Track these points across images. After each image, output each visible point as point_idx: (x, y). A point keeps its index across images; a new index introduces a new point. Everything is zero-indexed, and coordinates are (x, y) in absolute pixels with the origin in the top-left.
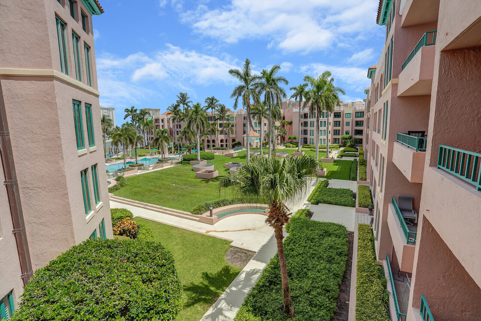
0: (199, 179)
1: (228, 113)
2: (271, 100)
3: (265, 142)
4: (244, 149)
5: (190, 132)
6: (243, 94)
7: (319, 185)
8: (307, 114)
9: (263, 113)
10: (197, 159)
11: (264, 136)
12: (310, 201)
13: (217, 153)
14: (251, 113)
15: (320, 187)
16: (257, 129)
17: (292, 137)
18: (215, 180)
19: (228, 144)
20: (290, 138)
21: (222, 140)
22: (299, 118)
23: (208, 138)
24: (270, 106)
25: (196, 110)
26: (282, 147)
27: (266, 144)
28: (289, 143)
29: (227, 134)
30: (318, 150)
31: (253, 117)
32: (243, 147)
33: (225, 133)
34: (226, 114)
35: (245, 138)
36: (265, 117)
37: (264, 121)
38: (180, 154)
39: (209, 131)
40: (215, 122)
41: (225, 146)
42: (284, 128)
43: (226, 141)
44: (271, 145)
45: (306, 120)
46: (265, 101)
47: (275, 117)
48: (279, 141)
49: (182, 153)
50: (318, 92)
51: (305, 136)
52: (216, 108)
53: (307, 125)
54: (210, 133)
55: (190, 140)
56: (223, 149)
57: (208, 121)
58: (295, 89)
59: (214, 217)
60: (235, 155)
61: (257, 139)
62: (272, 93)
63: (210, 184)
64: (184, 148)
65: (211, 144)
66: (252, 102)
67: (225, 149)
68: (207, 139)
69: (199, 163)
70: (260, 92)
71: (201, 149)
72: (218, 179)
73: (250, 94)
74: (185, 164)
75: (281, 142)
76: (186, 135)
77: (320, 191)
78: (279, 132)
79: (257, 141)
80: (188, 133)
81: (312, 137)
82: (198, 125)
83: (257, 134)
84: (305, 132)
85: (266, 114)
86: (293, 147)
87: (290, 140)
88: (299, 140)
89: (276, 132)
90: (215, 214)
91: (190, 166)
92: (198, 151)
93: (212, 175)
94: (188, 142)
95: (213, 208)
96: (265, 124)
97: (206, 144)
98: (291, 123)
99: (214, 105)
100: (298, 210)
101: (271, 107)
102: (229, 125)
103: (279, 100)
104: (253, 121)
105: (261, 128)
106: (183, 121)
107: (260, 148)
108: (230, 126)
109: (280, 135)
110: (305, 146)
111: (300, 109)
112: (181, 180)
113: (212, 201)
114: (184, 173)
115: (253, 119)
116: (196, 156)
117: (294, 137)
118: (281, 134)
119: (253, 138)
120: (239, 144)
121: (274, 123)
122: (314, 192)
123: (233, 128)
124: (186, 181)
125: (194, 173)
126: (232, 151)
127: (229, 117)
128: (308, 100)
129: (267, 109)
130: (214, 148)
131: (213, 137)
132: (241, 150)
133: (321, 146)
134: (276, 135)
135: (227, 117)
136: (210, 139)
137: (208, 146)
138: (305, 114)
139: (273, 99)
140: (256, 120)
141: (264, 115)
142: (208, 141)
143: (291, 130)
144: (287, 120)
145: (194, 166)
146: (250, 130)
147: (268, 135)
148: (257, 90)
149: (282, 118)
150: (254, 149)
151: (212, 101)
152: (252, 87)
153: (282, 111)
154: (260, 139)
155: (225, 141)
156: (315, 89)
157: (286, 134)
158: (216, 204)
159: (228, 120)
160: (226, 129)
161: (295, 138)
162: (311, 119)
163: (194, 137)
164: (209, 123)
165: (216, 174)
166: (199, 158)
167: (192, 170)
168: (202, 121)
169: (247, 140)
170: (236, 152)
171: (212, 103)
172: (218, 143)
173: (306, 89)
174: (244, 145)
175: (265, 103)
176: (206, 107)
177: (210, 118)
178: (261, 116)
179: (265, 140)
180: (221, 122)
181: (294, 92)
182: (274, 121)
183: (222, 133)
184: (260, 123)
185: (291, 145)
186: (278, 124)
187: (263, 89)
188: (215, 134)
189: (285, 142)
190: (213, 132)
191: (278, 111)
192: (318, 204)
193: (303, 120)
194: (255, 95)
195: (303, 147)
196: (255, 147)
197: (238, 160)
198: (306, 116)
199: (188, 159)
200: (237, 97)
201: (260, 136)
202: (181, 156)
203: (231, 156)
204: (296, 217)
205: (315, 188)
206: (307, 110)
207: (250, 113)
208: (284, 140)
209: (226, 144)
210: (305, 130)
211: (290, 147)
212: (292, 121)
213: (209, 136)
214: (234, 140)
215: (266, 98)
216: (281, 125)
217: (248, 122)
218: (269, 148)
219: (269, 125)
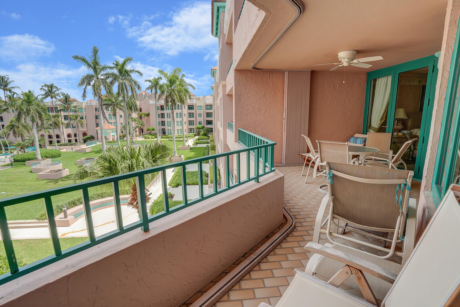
0: (43, 181)
1: (75, 104)
2: (125, 91)
3: (122, 134)
4: (98, 143)
5: (21, 126)
6: (92, 83)
7: (178, 170)
8: (164, 106)
9: (117, 104)
10: (36, 159)
11: (121, 128)
12: (171, 185)
13: (64, 150)
14: (104, 105)
15: (179, 172)
16: (112, 122)
17: (151, 128)
18: (65, 180)
19: (78, 138)
20: (148, 130)
21: (69, 135)
22: (156, 110)
23: (49, 132)
24: (124, 97)
25: (28, 98)
26: (141, 139)
27: (124, 136)
28: (147, 134)
29: (75, 127)
30: (175, 139)
31: (107, 108)
32: (98, 141)
33: (73, 127)
34: (72, 105)
35: (99, 132)
36: (120, 109)
37: (119, 112)
38: (6, 154)
39: (51, 125)
40: (57, 114)
41: (74, 142)
42: (142, 120)
43: (75, 135)
44: (129, 137)
45: (162, 112)
46: (119, 92)
47: (131, 109)
48: (138, 133)
49: (9, 152)
50: (171, 86)
51: (163, 127)
52: (57, 97)
53: (164, 117)
54: (51, 127)
55: (22, 136)
56: (72, 145)
57: (48, 113)
58: (150, 81)
59: (69, 218)
60: (88, 151)
61: (113, 132)
62: (125, 85)
63: (59, 184)
64: (12, 147)
65: (55, 139)
66: (103, 92)
67: (75, 145)
68: (48, 134)
69: (40, 163)
70: (112, 83)
71: (40, 146)
72: (69, 177)
73: (101, 84)
74: (18, 166)
75: (140, 134)
76: (14, 130)
77: (179, 176)
78: (137, 124)
79: (113, 134)
80: (18, 127)
81: (169, 128)
82: (33, 117)
83: (113, 127)
84: (163, 123)
85: (120, 105)
86: (152, 138)
87: (149, 132)
88: (157, 131)
89: (134, 124)
90: (71, 214)
91: (26, 167)
92: (37, 149)
93: (61, 174)
94: (19, 139)
95: (67, 209)
96: (121, 116)
97: (47, 140)
98: (148, 115)
99: (54, 94)
100: (160, 194)
101: (126, 99)
102: (77, 118)
103: (134, 92)
104: (107, 113)
105: (116, 120)
106: (6, 112)
107: (117, 141)
108: (79, 118)
109: (137, 127)
110: (163, 137)
111: (156, 101)
112: (14, 185)
113: (64, 202)
114: (18, 177)
115: (107, 111)
116: (35, 154)
117: (152, 128)
118: (139, 126)
119: (109, 131)
120: (92, 138)
121: (130, 115)
122: (174, 177)
123: (82, 120)
124: (23, 186)
125: (35, 175)
126: (84, 146)
127: (76, 108)
128: (163, 92)
129: (122, 101)
130: (59, 144)
131: (57, 132)
132: (95, 145)
133: (179, 136)
134: (134, 126)
135: (73, 108)
136: (52, 133)
137: (51, 142)
138: (161, 106)
139: (127, 91)
140: (110, 112)
141: (119, 106)
142: (50, 137)
143: (148, 121)
144: (144, 111)
145: (34, 167)
146: (104, 123)
147: (125, 127)
148: (109, 80)
149: (139, 110)
150: (111, 142)
151: (52, 89)
152: (102, 77)
153: (138, 103)
154: (116, 131)
155: (73, 136)
156: (168, 83)
157: (144, 126)
158: (70, 204)
159: (75, 111)
160: (74, 122)
161: (153, 130)
162: (167, 111)
163: (28, 132)
164: (49, 115)
165: (66, 172)
166: (39, 157)
167: (31, 172)
168: (38, 112)
169: (101, 132)
170: (90, 147)
171: (50, 91)
172: (64, 139)
173: (161, 82)
174: (98, 139)
175: (118, 94)
176: (43, 95)
177: (51, 109)
178: (116, 107)
179: (122, 132)
180: (66, 114)
181: (148, 84)
182: (130, 113)
183: (68, 126)
184: (115, 115)
185: (150, 136)
186: (135, 115)
187: (115, 79)
188: (59, 127)
189: (144, 134)
190: (56, 125)
191: (133, 103)
192: (178, 187)
193: (160, 112)
194: (107, 86)
195: (162, 138)
196: (112, 140)
197: (92, 155)
198: (162, 108)
199: (21, 159)
200: (86, 87)
201: (117, 128)
202: (9, 156)
203: (83, 151)
204: (158, 201)
205: (175, 173)
206: (162, 102)
207: (102, 104)
208: (143, 132)
209: (76, 138)
210: (162, 122)
211: (149, 138)
212: (149, 113)
213: (50, 131)
214: (85, 134)
215: (120, 89)
216: (138, 117)
217: (100, 113)
218: (127, 141)
219: (125, 117)
